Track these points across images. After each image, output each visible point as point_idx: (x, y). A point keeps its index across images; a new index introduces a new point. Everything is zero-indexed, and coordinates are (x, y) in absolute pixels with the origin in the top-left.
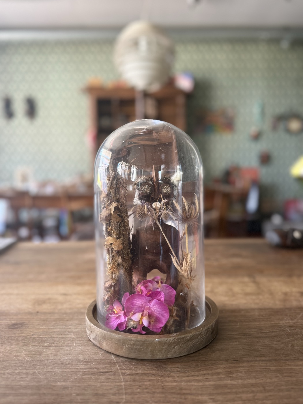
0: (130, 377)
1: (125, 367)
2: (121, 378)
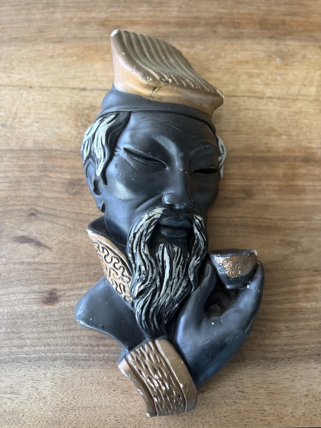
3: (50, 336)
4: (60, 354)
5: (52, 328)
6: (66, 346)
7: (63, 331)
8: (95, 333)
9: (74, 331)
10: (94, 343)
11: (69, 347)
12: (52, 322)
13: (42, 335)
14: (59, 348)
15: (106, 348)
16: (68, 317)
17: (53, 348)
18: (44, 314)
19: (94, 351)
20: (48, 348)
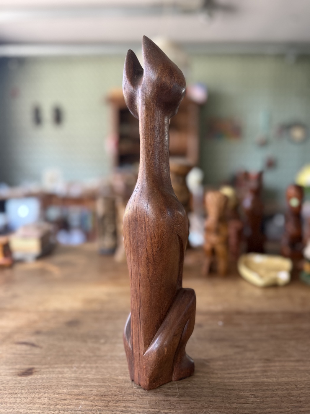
3: (12, 396)
4: (13, 410)
5: (16, 391)
6: (22, 404)
7: (26, 393)
8: (57, 396)
9: (36, 394)
10: (53, 403)
11: (25, 405)
12: (19, 387)
13: (4, 396)
14: (15, 406)
15: (63, 407)
16: (35, 384)
17: (8, 405)
18: (15, 382)
19: (50, 408)
20: (5, 405)
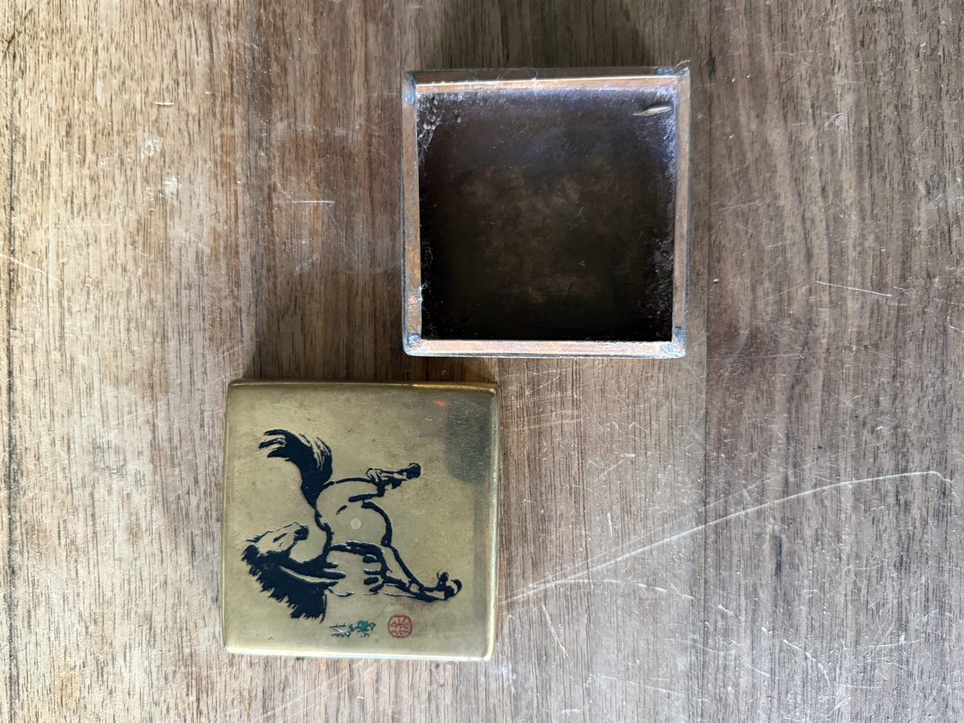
0: (808, 464)
1: (745, 486)
2: (815, 495)
